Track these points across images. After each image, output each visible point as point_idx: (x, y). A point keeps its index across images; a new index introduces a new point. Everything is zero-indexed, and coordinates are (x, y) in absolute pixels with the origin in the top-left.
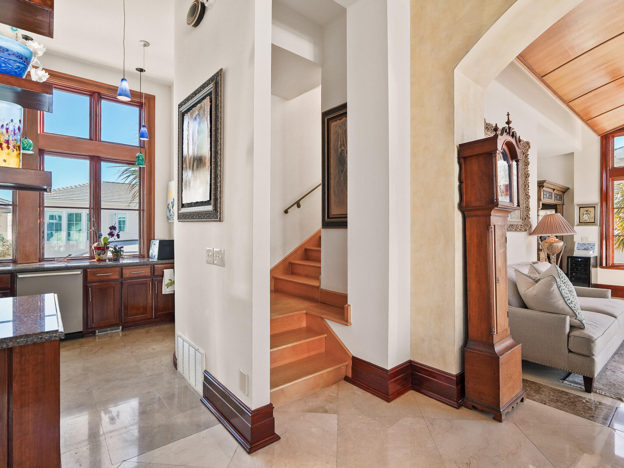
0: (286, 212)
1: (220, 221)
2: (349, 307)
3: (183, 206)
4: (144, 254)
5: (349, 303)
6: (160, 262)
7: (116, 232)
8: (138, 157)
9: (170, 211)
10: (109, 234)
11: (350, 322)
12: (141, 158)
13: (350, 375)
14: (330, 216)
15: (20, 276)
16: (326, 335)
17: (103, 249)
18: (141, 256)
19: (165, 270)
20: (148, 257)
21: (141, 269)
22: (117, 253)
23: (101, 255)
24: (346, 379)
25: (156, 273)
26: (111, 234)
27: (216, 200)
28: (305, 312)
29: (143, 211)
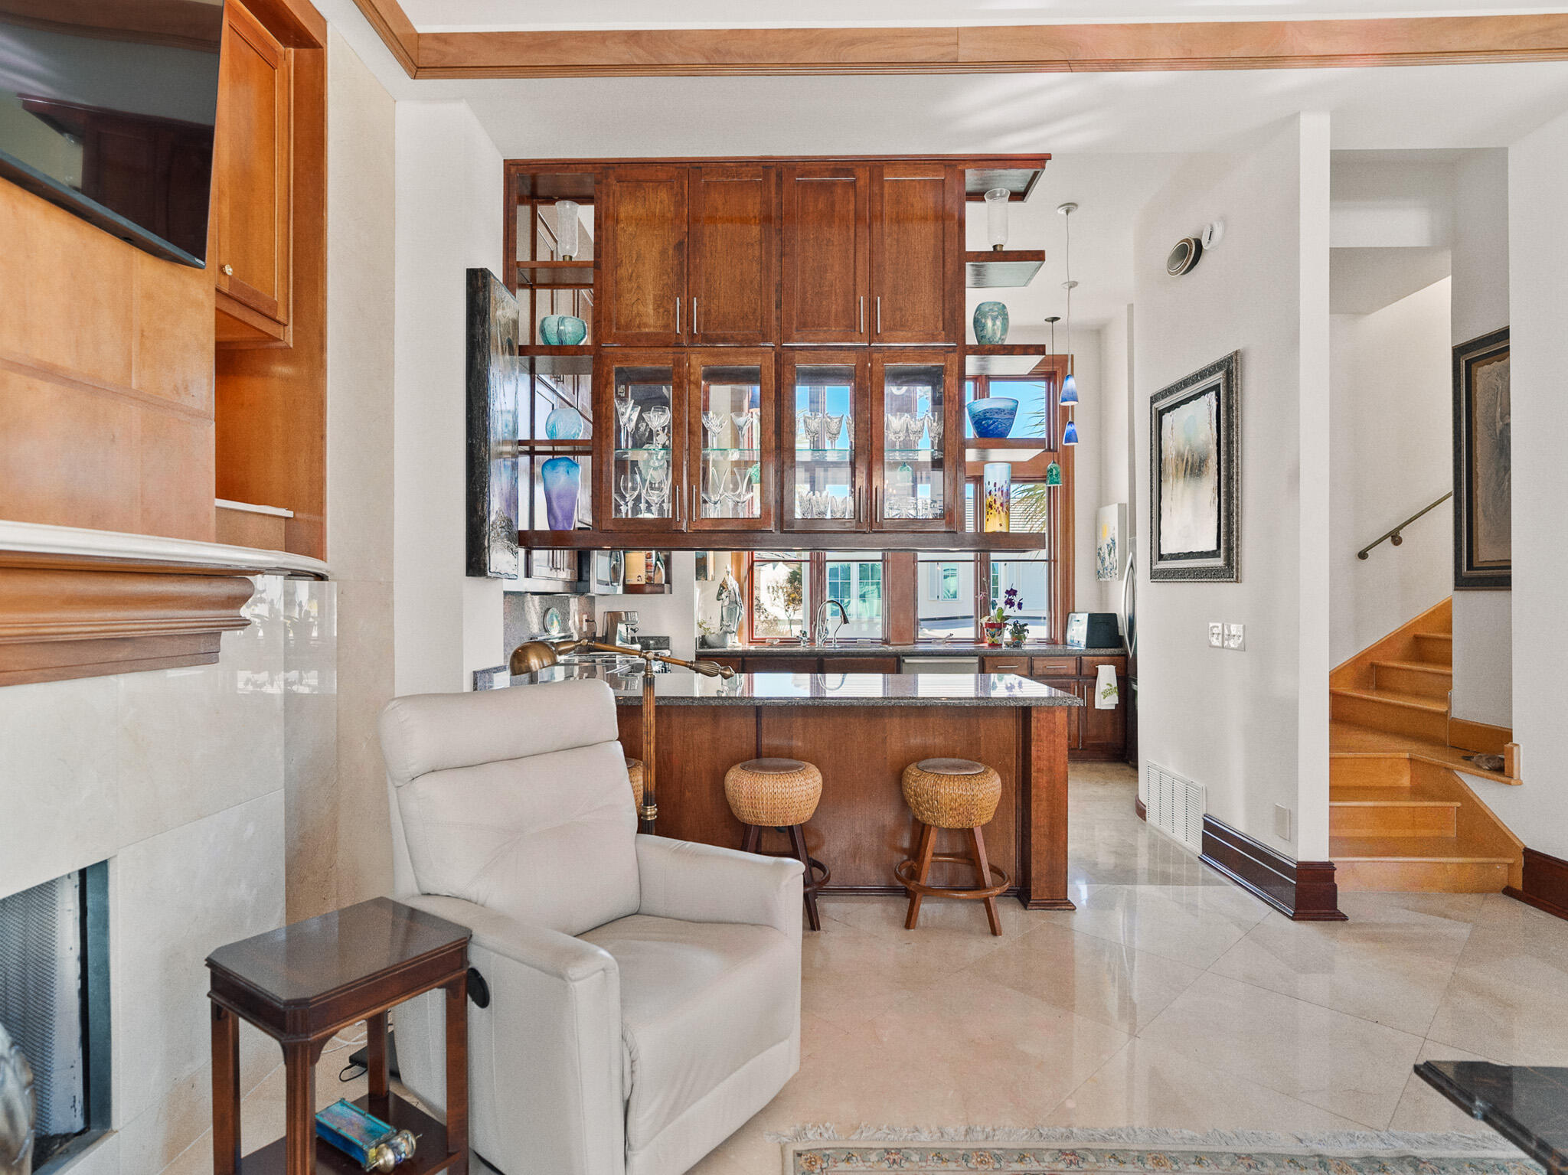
0: (1363, 555)
1: (1237, 581)
2: (1515, 749)
3: (1161, 557)
4: (1058, 638)
5: (1515, 741)
6: (1092, 651)
7: (1016, 599)
8: (1051, 470)
9: (1103, 561)
10: (1006, 603)
11: (1519, 779)
12: (1054, 472)
13: (1518, 885)
14: (1475, 565)
15: (907, 661)
16: (1459, 804)
17: (997, 627)
18: (1051, 641)
19: (1100, 667)
20: (1065, 643)
21: (1061, 662)
22: (1019, 631)
23: (996, 637)
24: (1509, 892)
25: (1085, 671)
26: (1010, 603)
27: (1229, 549)
28: (1407, 755)
29: (1055, 561)
